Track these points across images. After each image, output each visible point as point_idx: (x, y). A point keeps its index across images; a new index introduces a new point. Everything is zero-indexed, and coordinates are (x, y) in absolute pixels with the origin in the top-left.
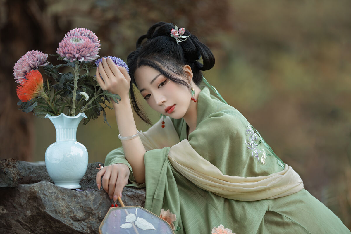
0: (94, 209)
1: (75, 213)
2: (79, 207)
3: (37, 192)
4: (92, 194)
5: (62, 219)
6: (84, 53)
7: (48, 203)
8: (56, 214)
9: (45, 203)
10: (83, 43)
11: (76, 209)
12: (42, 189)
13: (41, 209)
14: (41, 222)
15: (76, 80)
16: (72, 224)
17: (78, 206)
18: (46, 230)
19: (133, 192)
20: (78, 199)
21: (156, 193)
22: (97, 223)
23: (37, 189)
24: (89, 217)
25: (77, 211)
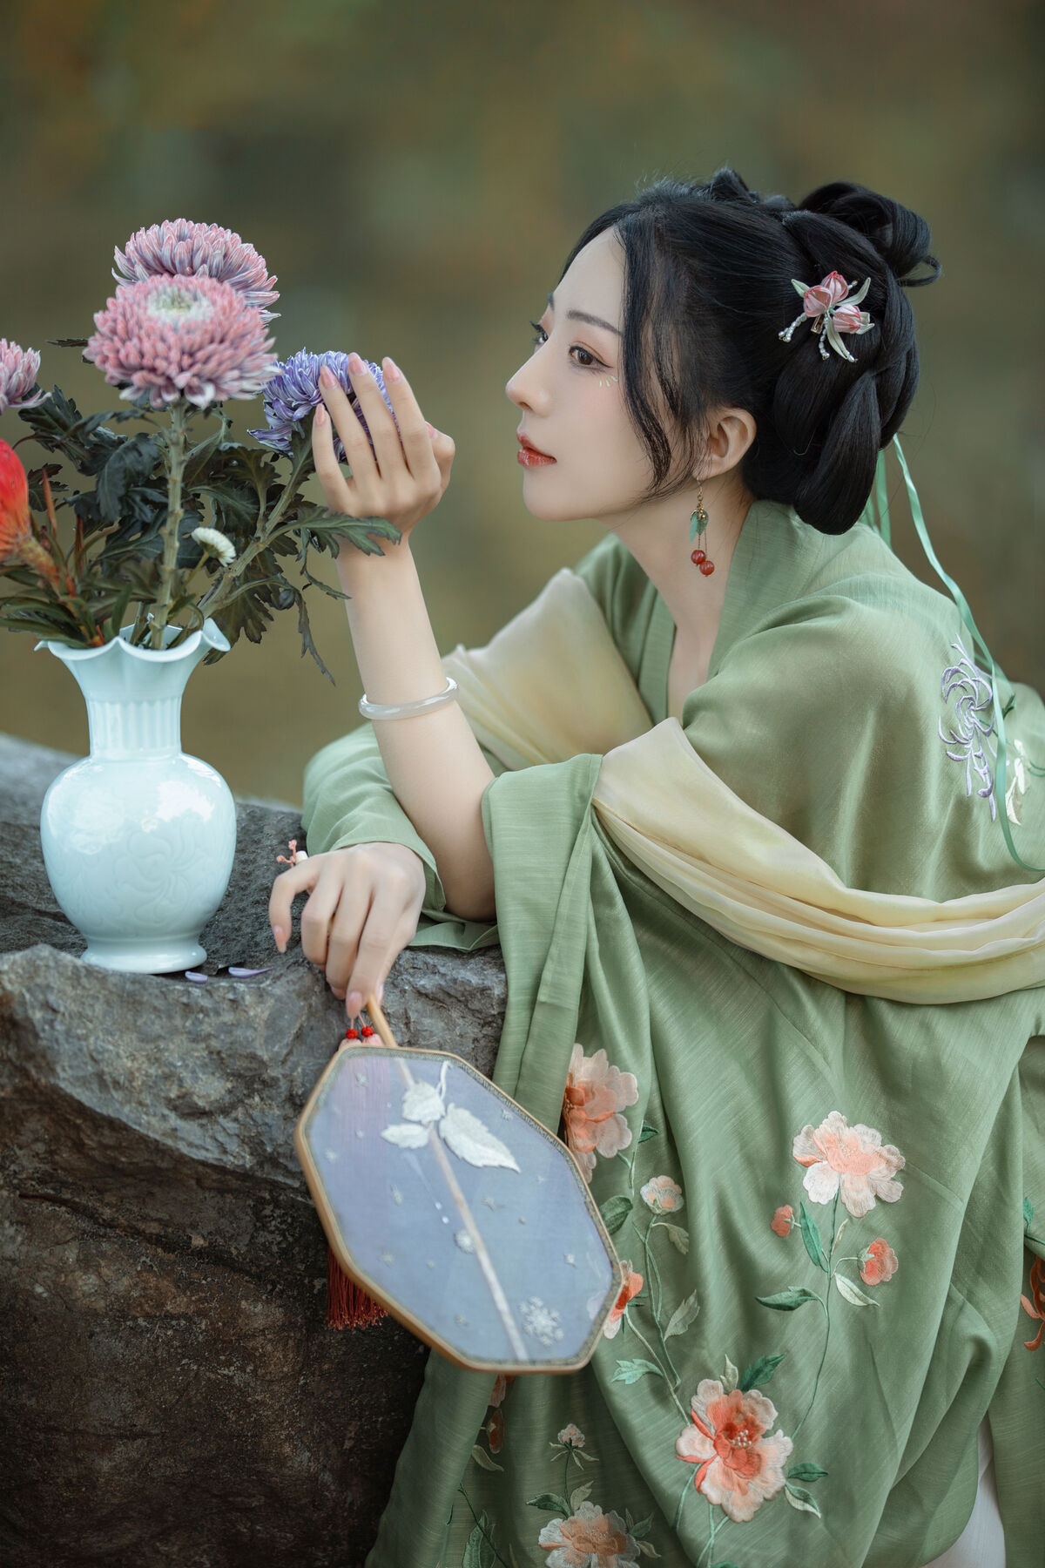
0: (271, 1059)
1: (188, 1083)
2: (205, 1054)
3: (16, 999)
4: (261, 995)
5: (131, 1111)
6: (212, 365)
7: (66, 1046)
8: (101, 1092)
9: (53, 1048)
10: (208, 321)
11: (191, 1065)
12: (37, 985)
13: (33, 1072)
14: (35, 1124)
15: (175, 482)
16: (175, 1130)
17: (200, 1051)
18: (57, 1158)
19: (444, 975)
20: (197, 1018)
21: (547, 975)
22: (285, 1119)
23: (16, 986)
24: (249, 1096)
25: (193, 1072)
